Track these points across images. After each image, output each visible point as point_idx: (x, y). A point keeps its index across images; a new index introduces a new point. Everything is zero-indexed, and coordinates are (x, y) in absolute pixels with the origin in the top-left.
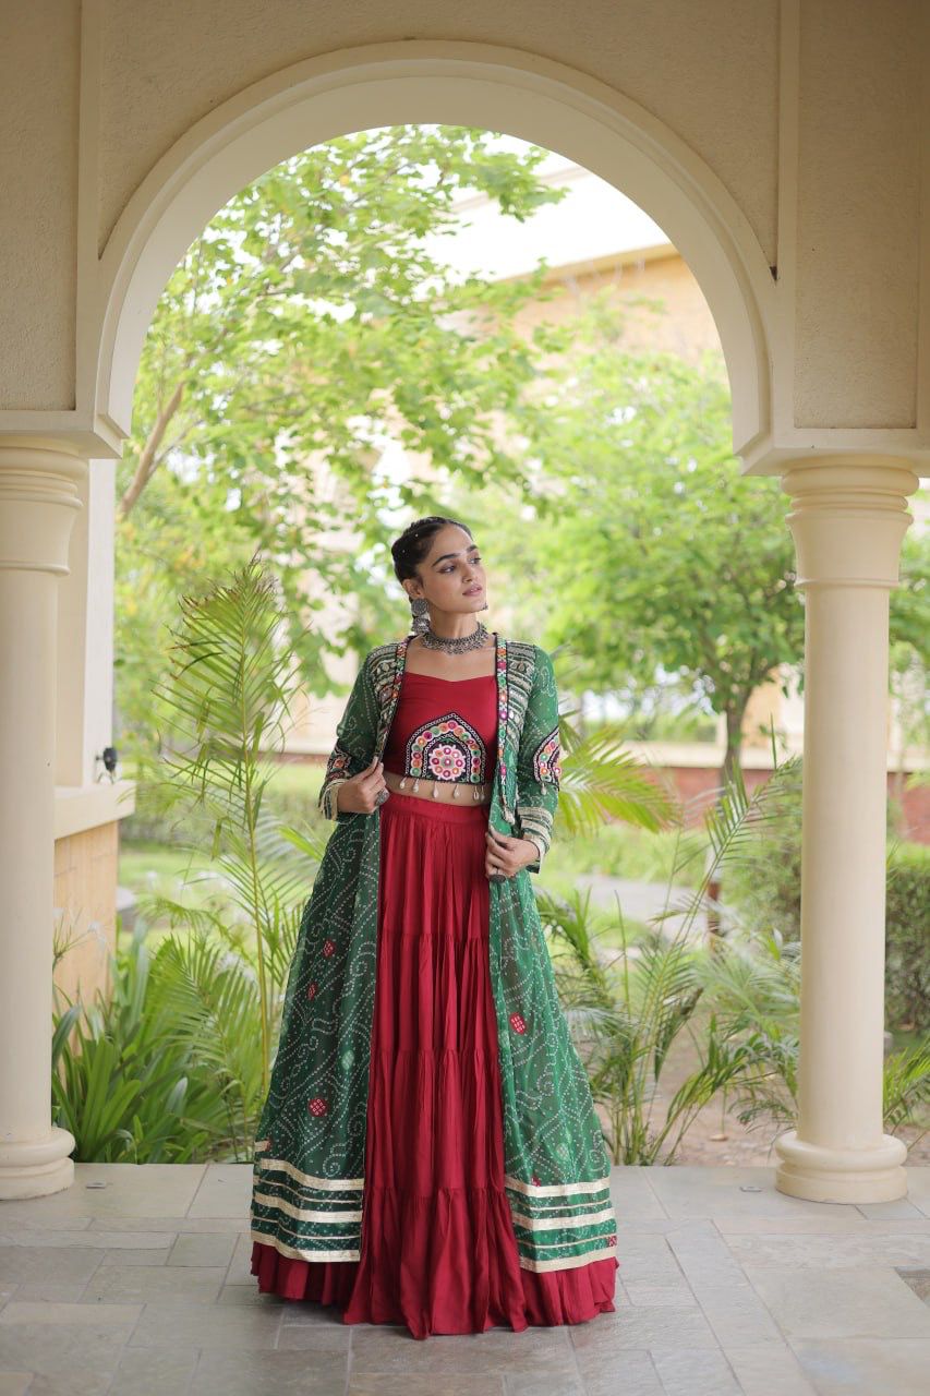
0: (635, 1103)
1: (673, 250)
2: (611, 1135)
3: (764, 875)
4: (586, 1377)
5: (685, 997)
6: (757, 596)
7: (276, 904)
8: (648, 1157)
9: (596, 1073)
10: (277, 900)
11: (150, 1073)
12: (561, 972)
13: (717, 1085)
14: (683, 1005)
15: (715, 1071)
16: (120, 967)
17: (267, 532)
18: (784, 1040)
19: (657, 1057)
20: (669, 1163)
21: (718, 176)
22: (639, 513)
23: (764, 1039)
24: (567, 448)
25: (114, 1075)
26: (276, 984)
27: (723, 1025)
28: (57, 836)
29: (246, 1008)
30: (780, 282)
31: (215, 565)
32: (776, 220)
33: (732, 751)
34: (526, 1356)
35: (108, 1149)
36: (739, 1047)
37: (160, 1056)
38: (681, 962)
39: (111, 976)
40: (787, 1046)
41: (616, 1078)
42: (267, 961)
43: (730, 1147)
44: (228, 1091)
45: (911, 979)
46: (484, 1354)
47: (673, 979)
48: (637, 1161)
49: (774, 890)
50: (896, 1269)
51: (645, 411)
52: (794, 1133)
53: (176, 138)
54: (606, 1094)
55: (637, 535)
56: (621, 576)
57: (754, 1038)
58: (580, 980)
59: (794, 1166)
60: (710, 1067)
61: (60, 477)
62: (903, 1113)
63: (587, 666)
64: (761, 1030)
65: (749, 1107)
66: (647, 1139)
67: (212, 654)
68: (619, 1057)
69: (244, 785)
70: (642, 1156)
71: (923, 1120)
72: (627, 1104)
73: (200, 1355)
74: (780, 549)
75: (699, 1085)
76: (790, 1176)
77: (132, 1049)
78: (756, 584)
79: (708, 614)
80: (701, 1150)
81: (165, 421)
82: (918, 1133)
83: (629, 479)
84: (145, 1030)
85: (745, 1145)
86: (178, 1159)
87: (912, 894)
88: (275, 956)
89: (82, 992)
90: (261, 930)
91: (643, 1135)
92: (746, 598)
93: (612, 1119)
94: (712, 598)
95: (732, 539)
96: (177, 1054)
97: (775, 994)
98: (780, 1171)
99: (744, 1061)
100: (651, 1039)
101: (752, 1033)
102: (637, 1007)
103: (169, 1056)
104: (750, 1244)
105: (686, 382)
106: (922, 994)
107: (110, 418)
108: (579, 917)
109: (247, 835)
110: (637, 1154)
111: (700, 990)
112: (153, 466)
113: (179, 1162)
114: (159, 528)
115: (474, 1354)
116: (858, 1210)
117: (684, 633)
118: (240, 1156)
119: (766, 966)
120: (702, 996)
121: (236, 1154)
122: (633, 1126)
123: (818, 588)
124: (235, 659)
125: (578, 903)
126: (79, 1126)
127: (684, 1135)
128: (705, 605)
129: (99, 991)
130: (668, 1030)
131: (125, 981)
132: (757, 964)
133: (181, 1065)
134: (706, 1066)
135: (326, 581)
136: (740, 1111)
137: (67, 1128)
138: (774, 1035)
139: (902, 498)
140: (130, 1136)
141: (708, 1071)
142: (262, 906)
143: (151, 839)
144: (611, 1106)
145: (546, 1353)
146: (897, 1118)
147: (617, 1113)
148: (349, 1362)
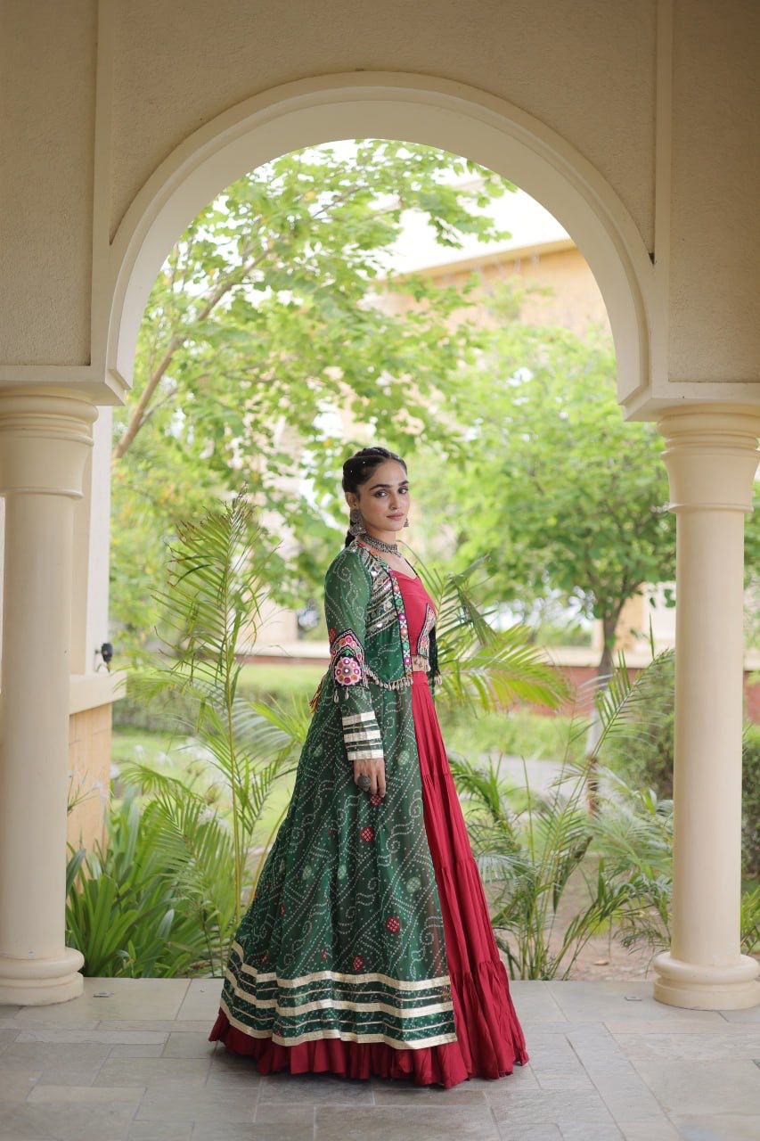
0: (538, 930)
1: (572, 244)
2: (518, 956)
3: (635, 751)
5: (577, 845)
6: (628, 526)
7: (247, 766)
8: (548, 974)
9: (505, 906)
10: (247, 763)
11: (142, 906)
12: (477, 823)
13: (605, 914)
14: (576, 850)
15: (603, 903)
16: (113, 823)
17: (234, 477)
18: (660, 879)
19: (555, 893)
20: (565, 978)
21: (605, 177)
22: (535, 457)
23: (643, 878)
25: (114, 907)
26: (246, 834)
27: (609, 867)
28: (71, 712)
29: (221, 852)
30: (657, 264)
31: (192, 501)
32: (653, 215)
33: (607, 652)
34: (457, 1128)
35: (110, 965)
36: (623, 884)
37: (148, 895)
38: (574, 816)
39: (106, 831)
40: (661, 882)
41: (522, 909)
42: (240, 814)
43: (611, 970)
46: (424, 1127)
47: (568, 829)
48: (539, 976)
49: (643, 764)
50: (754, 1061)
51: (541, 374)
52: (668, 954)
53: (173, 148)
54: (514, 923)
55: (532, 474)
56: (520, 509)
57: (635, 877)
58: (492, 829)
59: (669, 980)
60: (598, 901)
61: (77, 419)
63: (491, 582)
64: (639, 870)
65: (630, 934)
66: (548, 959)
67: (202, 566)
68: (525, 893)
69: (224, 672)
70: (543, 973)
72: (530, 931)
73: (193, 1127)
74: (649, 487)
75: (590, 916)
76: (668, 988)
77: (127, 885)
78: (629, 515)
79: (590, 539)
80: (587, 972)
81: (155, 382)
83: (527, 429)
84: (136, 873)
85: (623, 969)
86: (167, 974)
88: (246, 809)
89: (83, 841)
90: (235, 790)
91: (544, 956)
92: (620, 527)
93: (519, 944)
94: (595, 527)
95: (611, 479)
96: (164, 890)
97: (651, 842)
98: (657, 984)
99: (626, 896)
100: (551, 878)
101: (631, 875)
102: (540, 855)
103: (157, 892)
104: (635, 1041)
105: (575, 351)
107: (117, 372)
108: (492, 778)
109: (226, 711)
110: (538, 971)
111: (590, 839)
112: (143, 419)
113: (167, 977)
114: (147, 470)
115: (415, 1126)
116: (721, 1014)
117: (570, 555)
118: (216, 973)
119: (644, 819)
120: (592, 842)
121: (212, 972)
122: (536, 949)
123: (687, 511)
124: (221, 571)
125: (491, 767)
126: (87, 948)
127: (577, 958)
128: (588, 532)
129: (97, 841)
130: (564, 871)
131: (118, 834)
132: (635, 819)
133: (167, 898)
134: (595, 900)
135: (284, 516)
136: (622, 937)
137: (77, 949)
138: (650, 874)
139: (755, 439)
140: (129, 955)
141: (597, 905)
142: (235, 770)
143: (130, 724)
144: (517, 933)
145: (474, 1126)
146: (751, 944)
147: (523, 938)
148: (314, 1133)
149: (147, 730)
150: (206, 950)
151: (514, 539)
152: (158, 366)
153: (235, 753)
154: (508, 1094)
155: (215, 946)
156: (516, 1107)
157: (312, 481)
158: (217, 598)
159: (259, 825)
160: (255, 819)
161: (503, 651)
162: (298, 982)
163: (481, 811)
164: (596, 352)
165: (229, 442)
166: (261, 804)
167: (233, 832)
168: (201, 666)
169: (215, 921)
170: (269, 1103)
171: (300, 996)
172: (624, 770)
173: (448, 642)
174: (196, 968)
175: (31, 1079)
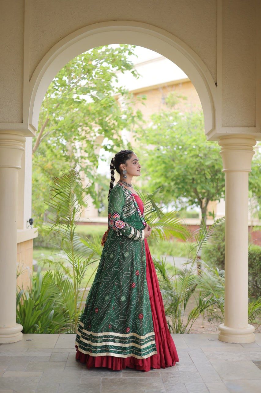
0: (179, 316)
1: (189, 80)
2: (172, 326)
3: (213, 254)
4: (167, 390)
5: (192, 287)
7: (78, 261)
9: (167, 308)
11: (43, 309)
13: (202, 311)
14: (192, 289)
15: (201, 307)
16: (34, 280)
19: (185, 304)
20: (188, 333)
21: (200, 57)
23: (214, 298)
25: (33, 309)
26: (78, 283)
27: (203, 295)
28: (18, 243)
29: (70, 291)
30: (218, 87)
32: (216, 70)
34: (150, 385)
35: (32, 330)
36: (208, 300)
37: (46, 305)
39: (31, 283)
40: (221, 299)
41: (173, 309)
42: (76, 277)
43: (205, 330)
44: (65, 314)
45: (255, 283)
46: (138, 385)
48: (179, 332)
49: (216, 259)
50: (252, 361)
52: (223, 324)
53: (51, 48)
54: (170, 314)
57: (212, 298)
58: (163, 282)
59: (224, 333)
61: (19, 142)
64: (214, 295)
65: (210, 317)
66: (182, 326)
67: (62, 192)
68: (174, 304)
69: (70, 228)
70: (181, 331)
71: (258, 322)
72: (176, 316)
73: (59, 385)
75: (197, 311)
76: (222, 336)
77: (38, 302)
80: (197, 330)
82: (257, 326)
84: (41, 298)
85: (209, 329)
87: (255, 259)
88: (78, 276)
89: (23, 286)
90: (74, 268)
93: (172, 321)
96: (51, 303)
97: (217, 286)
98: (220, 335)
99: (209, 304)
100: (183, 298)
101: (211, 296)
102: (179, 291)
103: (48, 304)
104: (211, 354)
106: (258, 287)
107: (32, 125)
108: (163, 264)
109: (71, 242)
110: (179, 330)
111: (197, 285)
112: (40, 141)
113: (52, 333)
115: (136, 384)
116: (241, 345)
118: (68, 332)
119: (215, 278)
120: (197, 286)
121: (67, 331)
122: (178, 323)
123: (229, 172)
124: (68, 194)
125: (163, 260)
126: (24, 323)
127: (192, 326)
129: (28, 287)
130: (187, 296)
131: (35, 284)
132: (212, 278)
133: (52, 306)
134: (198, 306)
136: (208, 318)
137: (20, 324)
138: (217, 297)
139: (252, 146)
140: (39, 327)
142: (74, 261)
143: (41, 246)
144: (172, 317)
145: (156, 384)
146: (252, 320)
147: (174, 319)
148: (101, 387)
149: (47, 248)
150: (65, 324)
153: (75, 256)
154: (168, 373)
155: (69, 322)
156: (170, 378)
158: (67, 203)
159: (83, 281)
160: (81, 279)
161: (167, 220)
162: (100, 334)
163: (159, 275)
166: (84, 274)
167: (74, 283)
168: (62, 226)
169: (68, 314)
170: (86, 377)
171: (99, 339)
172: (209, 261)
173: (147, 217)
174: (62, 330)
175: (4, 369)
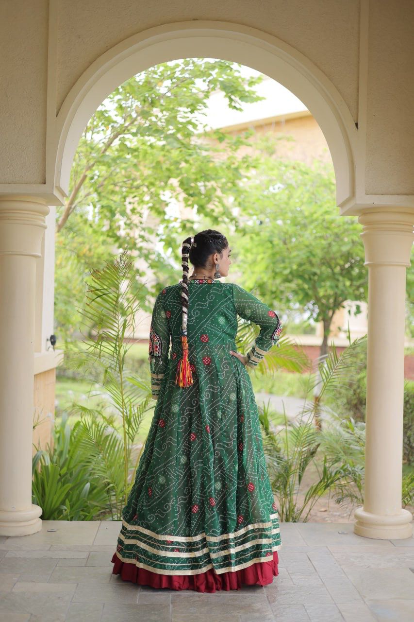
0: (290, 494)
2: (280, 509)
3: (340, 393)
4: (276, 616)
5: (312, 447)
6: (337, 270)
7: (130, 405)
8: (296, 518)
9: (273, 481)
10: (131, 403)
11: (73, 481)
13: (327, 486)
14: (311, 451)
15: (326, 480)
16: (56, 433)
17: (121, 240)
18: (357, 467)
19: (300, 475)
20: (305, 521)
22: (286, 233)
23: (348, 466)
24: (254, 203)
25: (58, 482)
26: (130, 440)
27: (330, 460)
28: (35, 374)
30: (359, 129)
31: (98, 254)
32: (358, 102)
33: (325, 339)
34: (249, 607)
35: (56, 514)
36: (337, 470)
37: (77, 473)
38: (310, 432)
39: (53, 439)
40: (358, 468)
41: (281, 483)
42: (127, 431)
43: (328, 514)
44: (109, 489)
46: (230, 606)
47: (307, 439)
48: (291, 520)
49: (345, 400)
50: (410, 568)
51: (288, 186)
52: (362, 508)
53: (91, 63)
54: (277, 490)
55: (285, 243)
56: (278, 261)
57: (344, 466)
58: (266, 439)
59: (362, 523)
61: (38, 214)
62: (409, 499)
64: (346, 462)
65: (340, 497)
66: (295, 509)
67: (105, 294)
68: (283, 474)
70: (293, 518)
72: (286, 495)
73: (104, 606)
75: (319, 487)
76: (361, 527)
77: (65, 469)
78: (337, 264)
79: (316, 278)
80: (316, 516)
81: (77, 190)
83: (281, 217)
84: (70, 461)
85: (335, 513)
86: (86, 519)
88: (130, 428)
89: (41, 444)
90: (124, 418)
91: (293, 509)
92: (333, 270)
93: (280, 502)
94: (318, 272)
95: (327, 246)
96: (85, 472)
97: (352, 446)
98: (357, 525)
99: (338, 476)
100: (297, 466)
101: (342, 464)
102: (291, 451)
103: (81, 473)
104: (344, 557)
105: (307, 174)
106: (411, 447)
107: (60, 188)
108: (265, 412)
109: (119, 374)
110: (290, 517)
111: (319, 445)
112: (71, 210)
114: (73, 238)
115: (226, 606)
116: (391, 542)
117: (306, 286)
118: (114, 517)
119: (348, 433)
120: (319, 447)
121: (112, 516)
122: (289, 505)
124: (115, 297)
125: (264, 407)
126: (43, 503)
127: (312, 508)
128: (315, 274)
129: (48, 445)
130: (305, 462)
131: (59, 439)
132: (344, 433)
133: (86, 477)
134: (322, 478)
135: (148, 263)
136: (337, 498)
137: (38, 505)
138: (352, 464)
139: (412, 226)
140: (66, 508)
141: (323, 481)
142: (124, 407)
143: (64, 376)
144: (279, 496)
145: (258, 606)
146: (407, 502)
147: (282, 499)
148: (170, 609)
149: (74, 379)
151: (274, 278)
152: (79, 181)
153: (124, 398)
154: (276, 587)
156: (281, 595)
157: (163, 243)
158: (113, 312)
159: (137, 436)
160: (135, 433)
164: (319, 175)
165: (118, 222)
166: (138, 425)
167: (123, 441)
169: (113, 488)
170: (145, 593)
172: (334, 404)
175: (14, 579)
